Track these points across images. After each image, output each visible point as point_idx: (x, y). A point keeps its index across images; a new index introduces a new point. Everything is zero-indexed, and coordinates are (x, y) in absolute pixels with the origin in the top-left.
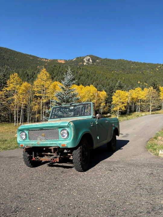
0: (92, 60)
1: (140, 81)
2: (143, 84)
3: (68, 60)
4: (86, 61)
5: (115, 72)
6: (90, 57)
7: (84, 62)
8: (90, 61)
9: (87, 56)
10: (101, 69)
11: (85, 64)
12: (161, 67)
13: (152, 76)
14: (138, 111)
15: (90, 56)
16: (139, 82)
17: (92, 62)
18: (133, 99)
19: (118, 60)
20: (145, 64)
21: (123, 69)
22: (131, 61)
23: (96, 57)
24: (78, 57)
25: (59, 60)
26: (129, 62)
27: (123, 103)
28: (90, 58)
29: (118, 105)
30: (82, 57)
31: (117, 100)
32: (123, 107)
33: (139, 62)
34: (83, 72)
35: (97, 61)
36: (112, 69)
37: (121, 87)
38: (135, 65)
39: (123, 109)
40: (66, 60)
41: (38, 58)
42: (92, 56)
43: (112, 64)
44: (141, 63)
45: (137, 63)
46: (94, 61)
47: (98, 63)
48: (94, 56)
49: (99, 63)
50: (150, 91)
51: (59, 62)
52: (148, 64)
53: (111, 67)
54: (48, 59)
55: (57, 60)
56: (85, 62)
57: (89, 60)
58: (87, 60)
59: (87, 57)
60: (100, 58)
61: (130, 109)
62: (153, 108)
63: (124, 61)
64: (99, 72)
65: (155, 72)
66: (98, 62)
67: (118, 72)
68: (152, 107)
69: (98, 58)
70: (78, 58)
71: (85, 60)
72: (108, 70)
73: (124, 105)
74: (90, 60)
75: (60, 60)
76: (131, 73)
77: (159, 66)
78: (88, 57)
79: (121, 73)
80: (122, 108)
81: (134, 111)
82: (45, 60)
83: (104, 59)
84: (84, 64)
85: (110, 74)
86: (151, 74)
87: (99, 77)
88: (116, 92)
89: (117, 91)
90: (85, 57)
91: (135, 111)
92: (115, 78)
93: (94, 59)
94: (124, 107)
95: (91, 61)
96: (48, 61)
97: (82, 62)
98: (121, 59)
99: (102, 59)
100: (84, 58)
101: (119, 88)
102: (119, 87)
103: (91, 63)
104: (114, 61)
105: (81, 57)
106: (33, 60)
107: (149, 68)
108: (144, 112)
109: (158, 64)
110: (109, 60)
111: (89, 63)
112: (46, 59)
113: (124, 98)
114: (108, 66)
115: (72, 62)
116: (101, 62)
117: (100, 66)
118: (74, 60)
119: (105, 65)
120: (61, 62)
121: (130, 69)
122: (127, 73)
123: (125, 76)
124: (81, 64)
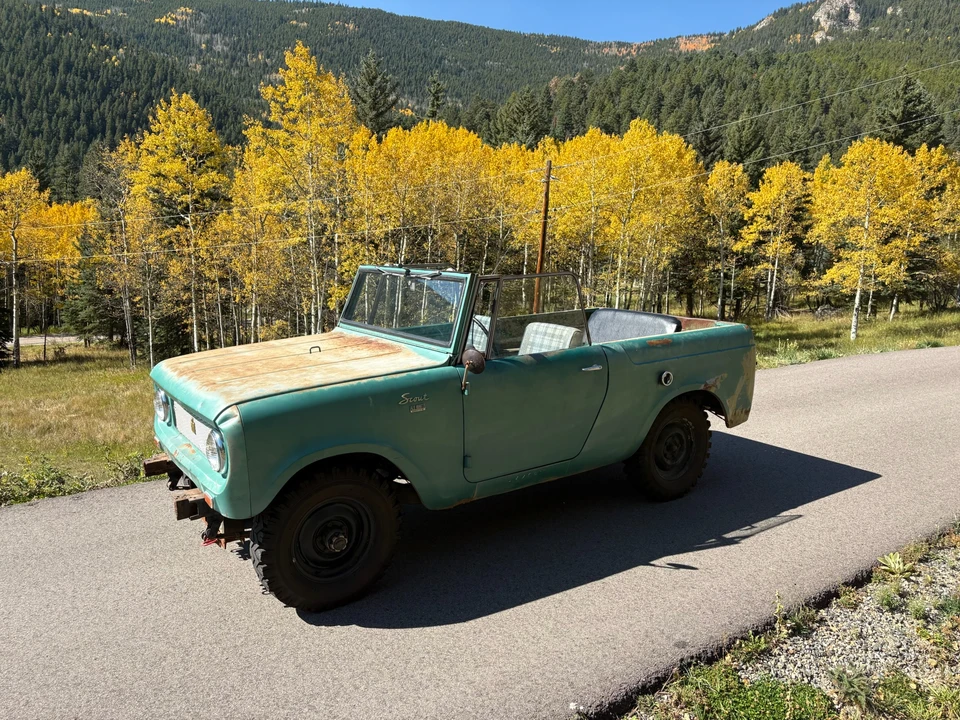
0: (863, 15)
3: (732, 33)
4: (825, 24)
7: (817, 26)
8: (846, 22)
11: (818, 40)
17: (863, 24)
24: (781, 10)
25: (682, 41)
30: (807, 5)
35: (889, 11)
40: (721, 35)
41: (585, 44)
46: (871, 15)
47: (894, 22)
49: (896, 22)
51: (683, 48)
54: (628, 45)
55: (671, 41)
56: (822, 29)
57: (843, 15)
58: (829, 16)
66: (893, 15)
70: (781, 13)
71: (820, 16)
74: (851, 11)
75: (688, 38)
82: (614, 51)
84: (814, 42)
95: (853, 16)
96: (629, 54)
97: (801, 29)
100: (817, 9)
103: (855, 30)
105: (798, 6)
106: (563, 56)
111: (845, 29)
112: (620, 45)
115: (749, 39)
116: (916, 15)
117: (907, 34)
118: (763, 24)
119: (938, 30)
120: (691, 47)
124: (795, 43)
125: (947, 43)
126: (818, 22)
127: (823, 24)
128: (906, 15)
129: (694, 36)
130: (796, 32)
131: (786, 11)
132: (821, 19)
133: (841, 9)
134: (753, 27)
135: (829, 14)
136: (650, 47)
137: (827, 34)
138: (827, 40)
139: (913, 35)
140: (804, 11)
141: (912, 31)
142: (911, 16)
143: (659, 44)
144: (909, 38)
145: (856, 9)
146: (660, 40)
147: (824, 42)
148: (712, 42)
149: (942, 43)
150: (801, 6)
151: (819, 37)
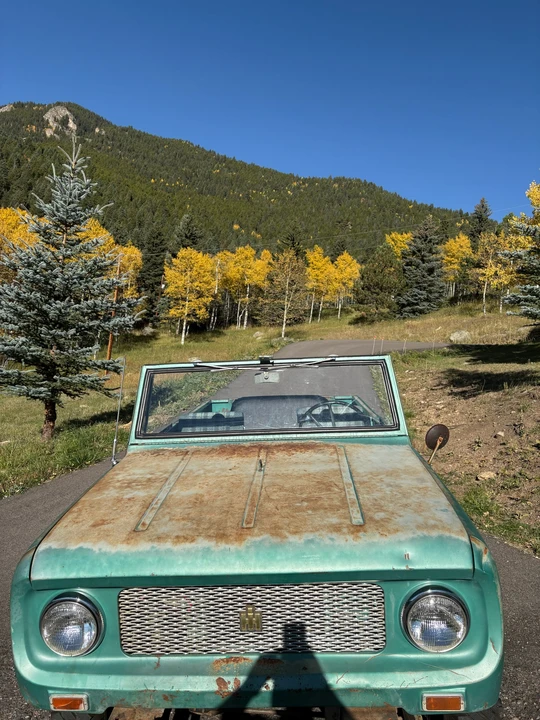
0: (79, 125)
1: (240, 224)
2: (248, 233)
4: (54, 125)
5: (159, 180)
6: (70, 111)
7: (46, 124)
8: (67, 128)
9: (59, 104)
10: (111, 162)
11: (48, 135)
12: (298, 188)
13: (273, 213)
14: (242, 324)
15: (69, 107)
16: (236, 227)
17: (79, 133)
18: (226, 281)
19: (172, 141)
20: (254, 169)
21: (188, 177)
22: (212, 153)
23: (92, 115)
24: (19, 103)
26: (207, 156)
27: (200, 295)
28: (68, 113)
29: (184, 299)
30: (39, 105)
31: (180, 284)
32: (200, 308)
33: (237, 159)
34: (43, 162)
35: (97, 130)
36: (150, 171)
37: (191, 239)
38: (226, 169)
39: (202, 313)
42: (79, 108)
43: (151, 153)
44: (245, 164)
45: (231, 162)
46: (84, 128)
47: (100, 139)
48: (85, 111)
49: (102, 140)
50: (288, 260)
52: (265, 171)
53: (147, 160)
56: (51, 127)
57: (64, 122)
58: (55, 120)
59: (57, 108)
60: (109, 123)
61: (219, 314)
62: (291, 316)
63: (188, 145)
64: (107, 173)
65: (284, 199)
66: (99, 135)
67: (170, 183)
68: (289, 313)
69: (100, 121)
70: (19, 105)
71: (48, 116)
72: (136, 170)
73: (205, 300)
74: (70, 121)
76: (212, 192)
77: (295, 184)
78: (63, 112)
79: (180, 188)
80: (198, 312)
81: (229, 321)
83: (124, 130)
84: (45, 135)
85: (143, 186)
86: (272, 206)
87: (108, 192)
88: (179, 254)
89: (182, 252)
90: (50, 107)
91: (233, 322)
92: (163, 204)
93: (86, 120)
94: (203, 310)
95: (71, 125)
97: (35, 123)
98: (181, 141)
99: (115, 127)
100: (46, 111)
101: (187, 241)
102: (186, 237)
103: (73, 135)
104: (156, 143)
105: (32, 105)
107: (265, 185)
108: (260, 325)
109: (291, 176)
110: (140, 136)
111: (67, 132)
113: (205, 279)
114: (137, 156)
116: (113, 139)
117: (108, 151)
118: (6, 109)
119: (127, 153)
121: (209, 177)
122: (201, 192)
123: (192, 199)
124: (32, 131)
125: (132, 164)
126: (48, 122)
127: (51, 124)
128: (108, 137)
130: (32, 124)
131: (23, 105)
132: (50, 120)
133: (63, 117)
135: (55, 118)
137: (55, 132)
138: (54, 137)
139: (113, 152)
140: (37, 110)
141: (112, 149)
142: (110, 139)
144: (110, 153)
145: (73, 121)
149: (130, 162)
150: (34, 105)
151: (49, 133)
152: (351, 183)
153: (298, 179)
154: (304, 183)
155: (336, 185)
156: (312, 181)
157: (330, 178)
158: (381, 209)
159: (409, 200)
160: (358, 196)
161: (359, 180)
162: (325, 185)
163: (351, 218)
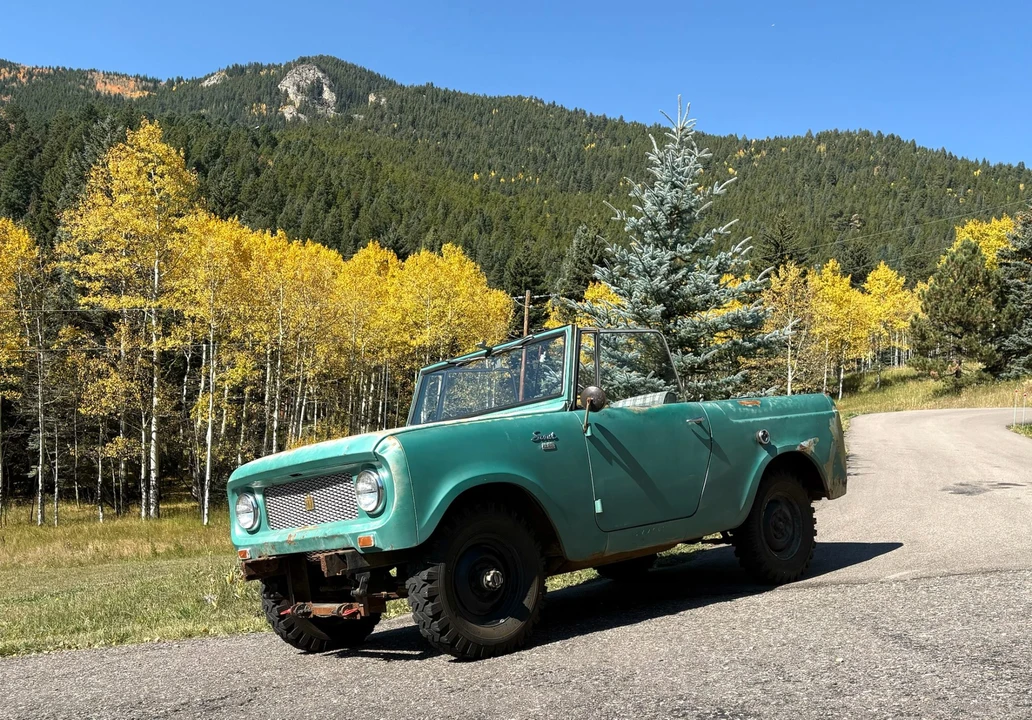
0: (339, 96)
3: (171, 83)
4: (296, 99)
5: (487, 174)
6: (323, 71)
7: (284, 98)
8: (320, 100)
9: (303, 61)
11: (288, 117)
12: (749, 160)
15: (321, 63)
17: (341, 106)
19: (505, 100)
21: (539, 163)
22: (579, 114)
23: (360, 73)
24: (236, 67)
25: (98, 79)
26: (573, 118)
28: (320, 75)
30: (269, 67)
33: (627, 120)
35: (372, 98)
36: (470, 158)
38: (608, 142)
40: (156, 82)
42: (338, 63)
43: (469, 126)
44: (642, 127)
45: (616, 127)
46: (349, 98)
47: (379, 113)
48: (349, 68)
49: (382, 114)
51: (100, 87)
53: (464, 139)
55: (82, 75)
56: (292, 103)
57: (315, 91)
58: (299, 89)
59: (301, 68)
60: (392, 84)
63: (535, 104)
66: (377, 106)
67: (508, 176)
69: (375, 82)
70: (237, 71)
71: (287, 85)
72: (446, 159)
74: (325, 88)
75: (107, 76)
76: (588, 185)
77: (742, 153)
78: (312, 74)
79: (526, 185)
83: (421, 91)
84: (282, 117)
85: (465, 188)
90: (288, 67)
93: (352, 83)
95: (327, 95)
96: (14, 79)
97: (267, 98)
98: (520, 98)
99: (402, 87)
100: (282, 75)
103: (331, 113)
104: (478, 108)
105: (258, 68)
109: (734, 139)
110: (448, 98)
111: (320, 111)
114: (445, 135)
115: (199, 97)
116: (401, 110)
117: (394, 130)
118: (213, 81)
119: (426, 132)
120: (113, 89)
121: (579, 158)
122: (563, 189)
123: (551, 203)
124: (260, 114)
125: (438, 149)
126: (286, 94)
127: (292, 96)
128: (391, 107)
129: (116, 74)
130: (259, 101)
131: (243, 70)
132: (290, 91)
133: (313, 82)
134: (200, 81)
135: (298, 86)
136: (49, 75)
137: (299, 111)
138: (299, 118)
139: (402, 132)
140: (267, 75)
141: (400, 127)
142: (396, 111)
143: (60, 75)
144: (397, 135)
145: (330, 87)
146: (64, 69)
147: (296, 121)
148: (144, 89)
149: (433, 147)
150: (262, 68)
151: (288, 112)
152: (853, 138)
153: (747, 144)
154: (758, 151)
155: (822, 148)
156: (772, 146)
157: (809, 135)
158: (918, 182)
159: (972, 159)
160: (868, 164)
161: (867, 134)
162: (800, 148)
163: (858, 206)
